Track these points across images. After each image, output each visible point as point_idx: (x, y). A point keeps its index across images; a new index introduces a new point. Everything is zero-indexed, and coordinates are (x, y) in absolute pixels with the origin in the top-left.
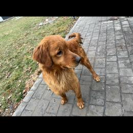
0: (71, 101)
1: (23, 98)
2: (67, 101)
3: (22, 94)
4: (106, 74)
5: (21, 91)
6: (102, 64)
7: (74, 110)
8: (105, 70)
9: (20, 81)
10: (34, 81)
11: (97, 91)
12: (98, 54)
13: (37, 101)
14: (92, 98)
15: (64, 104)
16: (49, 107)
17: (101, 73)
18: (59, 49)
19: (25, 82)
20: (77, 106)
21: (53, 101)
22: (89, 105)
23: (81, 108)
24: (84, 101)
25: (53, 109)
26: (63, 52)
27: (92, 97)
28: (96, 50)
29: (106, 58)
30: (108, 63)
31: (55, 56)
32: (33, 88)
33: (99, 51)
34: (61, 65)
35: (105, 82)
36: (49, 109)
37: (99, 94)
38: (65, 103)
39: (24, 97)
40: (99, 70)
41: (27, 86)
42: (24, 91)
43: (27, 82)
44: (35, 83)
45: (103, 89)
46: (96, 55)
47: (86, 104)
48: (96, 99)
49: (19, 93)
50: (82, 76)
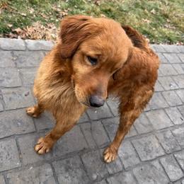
0: (41, 125)
1: (4, 36)
2: (37, 118)
3: (10, 30)
4: (129, 169)
5: (15, 25)
6: (148, 152)
7: (27, 138)
8: (137, 165)
9: (32, 11)
10: (44, 37)
11: (83, 166)
12: (169, 134)
13: (12, 64)
14: (64, 161)
15: (28, 114)
16: (11, 91)
17: (126, 158)
18: (99, 55)
19: (34, 20)
20: (36, 140)
21: (26, 93)
22: (50, 162)
23: (37, 148)
24: (51, 149)
25: (10, 99)
26: (97, 66)
27: (68, 162)
28: (175, 127)
29: (167, 154)
30: (156, 163)
31: (83, 54)
32: (31, 43)
33: (176, 132)
34: (75, 73)
35: (110, 175)
36: (8, 93)
37: (80, 172)
38: (31, 115)
39: (8, 37)
40: (130, 151)
41: (30, 30)
42: (18, 30)
43: (36, 24)
44: (42, 42)
45: (95, 177)
46: (164, 130)
47: (48, 157)
48: (67, 170)
49: (10, 22)
50: (99, 122)
